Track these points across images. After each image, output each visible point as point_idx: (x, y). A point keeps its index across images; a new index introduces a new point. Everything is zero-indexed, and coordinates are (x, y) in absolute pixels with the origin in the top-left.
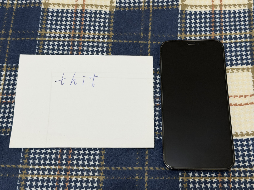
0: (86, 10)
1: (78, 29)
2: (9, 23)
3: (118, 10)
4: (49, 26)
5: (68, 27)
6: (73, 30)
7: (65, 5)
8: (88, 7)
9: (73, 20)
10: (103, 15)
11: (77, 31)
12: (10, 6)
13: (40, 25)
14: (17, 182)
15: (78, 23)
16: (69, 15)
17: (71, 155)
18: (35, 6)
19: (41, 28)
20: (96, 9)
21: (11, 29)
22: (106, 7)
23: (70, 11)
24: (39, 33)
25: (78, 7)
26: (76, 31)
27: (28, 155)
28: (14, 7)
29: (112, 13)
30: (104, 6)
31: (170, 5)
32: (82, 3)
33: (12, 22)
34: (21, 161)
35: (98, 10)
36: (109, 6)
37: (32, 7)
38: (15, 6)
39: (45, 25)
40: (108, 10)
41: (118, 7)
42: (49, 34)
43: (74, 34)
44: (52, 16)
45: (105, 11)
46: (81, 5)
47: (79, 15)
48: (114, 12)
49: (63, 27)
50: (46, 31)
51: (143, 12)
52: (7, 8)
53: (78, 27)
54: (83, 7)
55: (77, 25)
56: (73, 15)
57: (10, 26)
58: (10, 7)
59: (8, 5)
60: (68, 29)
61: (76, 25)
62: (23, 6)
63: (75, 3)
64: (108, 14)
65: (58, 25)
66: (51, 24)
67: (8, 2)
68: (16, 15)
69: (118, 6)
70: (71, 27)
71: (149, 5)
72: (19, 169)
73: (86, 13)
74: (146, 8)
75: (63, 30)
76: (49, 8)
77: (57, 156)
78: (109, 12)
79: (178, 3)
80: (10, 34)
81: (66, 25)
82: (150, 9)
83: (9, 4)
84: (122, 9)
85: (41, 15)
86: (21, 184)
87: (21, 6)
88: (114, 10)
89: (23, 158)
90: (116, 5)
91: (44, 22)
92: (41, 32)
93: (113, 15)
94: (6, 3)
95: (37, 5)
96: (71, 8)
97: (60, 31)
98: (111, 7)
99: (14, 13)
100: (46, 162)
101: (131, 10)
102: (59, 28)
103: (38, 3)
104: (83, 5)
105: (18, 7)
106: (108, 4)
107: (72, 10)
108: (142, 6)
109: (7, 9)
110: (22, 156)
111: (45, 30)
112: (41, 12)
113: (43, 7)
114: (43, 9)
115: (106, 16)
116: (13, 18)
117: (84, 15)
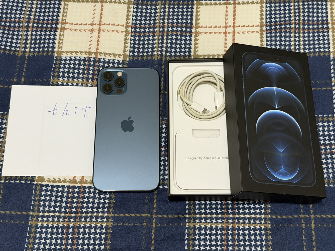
0: (99, 58)
1: (91, 78)
2: (21, 71)
3: (131, 59)
4: (61, 74)
5: (81, 76)
6: (86, 79)
7: (78, 53)
8: (101, 56)
9: (86, 69)
10: (117, 64)
11: (90, 81)
12: (22, 53)
13: (52, 72)
14: (28, 229)
15: (91, 72)
16: (82, 63)
17: (81, 204)
18: (48, 54)
19: (53, 76)
20: (109, 58)
21: (23, 77)
22: (119, 55)
23: (82, 58)
24: (51, 81)
25: (91, 55)
26: (88, 80)
27: (39, 203)
28: (27, 55)
29: (126, 62)
30: (118, 54)
31: (183, 55)
32: (96, 51)
33: (24, 70)
34: (32, 209)
35: (111, 59)
36: (122, 55)
37: (45, 55)
38: (28, 53)
39: (57, 73)
40: (121, 59)
41: (132, 57)
42: (62, 83)
43: (87, 83)
44: (65, 64)
45: (118, 60)
46: (94, 53)
47: (92, 63)
48: (127, 61)
49: (76, 75)
50: (59, 79)
51: (156, 62)
52: (19, 55)
53: (90, 76)
54: (96, 55)
55: (90, 74)
56: (86, 63)
57: (22, 74)
58: (22, 55)
59: (20, 52)
60: (81, 77)
61: (88, 74)
62: (36, 54)
63: (88, 51)
64: (121, 63)
65: (70, 73)
66: (64, 72)
67: (20, 50)
68: (28, 63)
69: (132, 55)
70: (84, 75)
71: (162, 54)
72: (29, 216)
73: (99, 62)
74: (159, 57)
75: (75, 78)
76: (62, 56)
77: (67, 204)
78: (123, 61)
79: (190, 53)
80: (22, 82)
81: (78, 73)
82: (163, 59)
83: (22, 52)
84: (135, 58)
85: (54, 64)
86: (31, 230)
87: (33, 53)
88: (127, 59)
89: (34, 206)
90: (130, 54)
91: (57, 70)
92: (54, 81)
93: (126, 65)
94: (18, 51)
95: (50, 54)
96: (84, 55)
97: (72, 79)
98: (125, 56)
99: (26, 61)
100: (56, 209)
101: (144, 59)
102: (71, 77)
103: (51, 51)
104: (96, 53)
105: (31, 55)
106: (122, 53)
107: (84, 58)
108: (155, 55)
109: (19, 57)
110: (32, 203)
111: (57, 78)
112: (54, 61)
113: (56, 55)
114: (56, 57)
115: (119, 65)
116: (25, 66)
117: (97, 64)
